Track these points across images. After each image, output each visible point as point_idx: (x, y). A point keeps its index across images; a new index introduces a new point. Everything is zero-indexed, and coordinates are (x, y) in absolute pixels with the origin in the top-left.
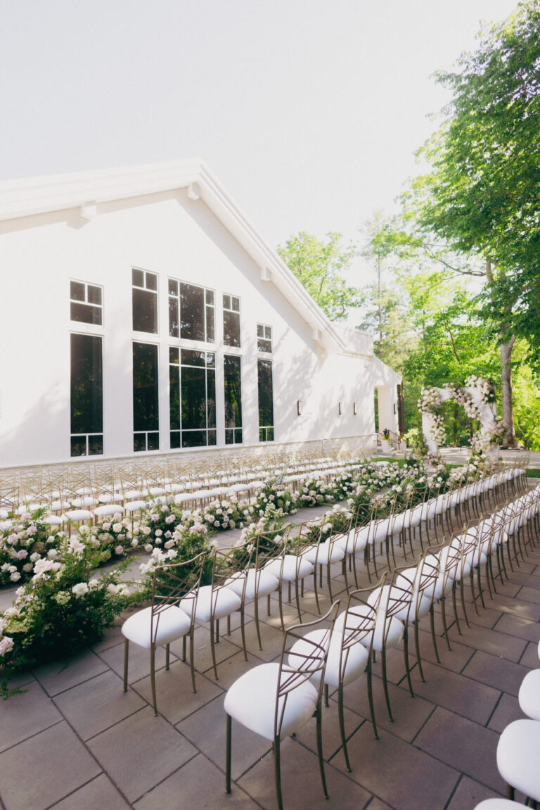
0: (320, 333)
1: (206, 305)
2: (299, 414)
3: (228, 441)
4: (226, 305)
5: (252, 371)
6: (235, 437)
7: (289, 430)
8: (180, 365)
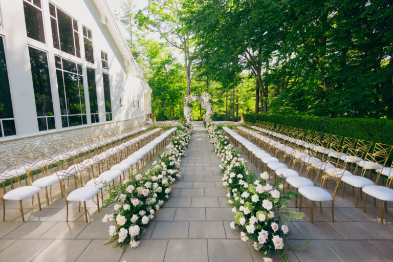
0: (128, 62)
1: (74, 30)
2: (121, 106)
3: (93, 121)
4: (85, 33)
5: (100, 79)
6: (95, 119)
7: (118, 113)
8: (63, 71)
